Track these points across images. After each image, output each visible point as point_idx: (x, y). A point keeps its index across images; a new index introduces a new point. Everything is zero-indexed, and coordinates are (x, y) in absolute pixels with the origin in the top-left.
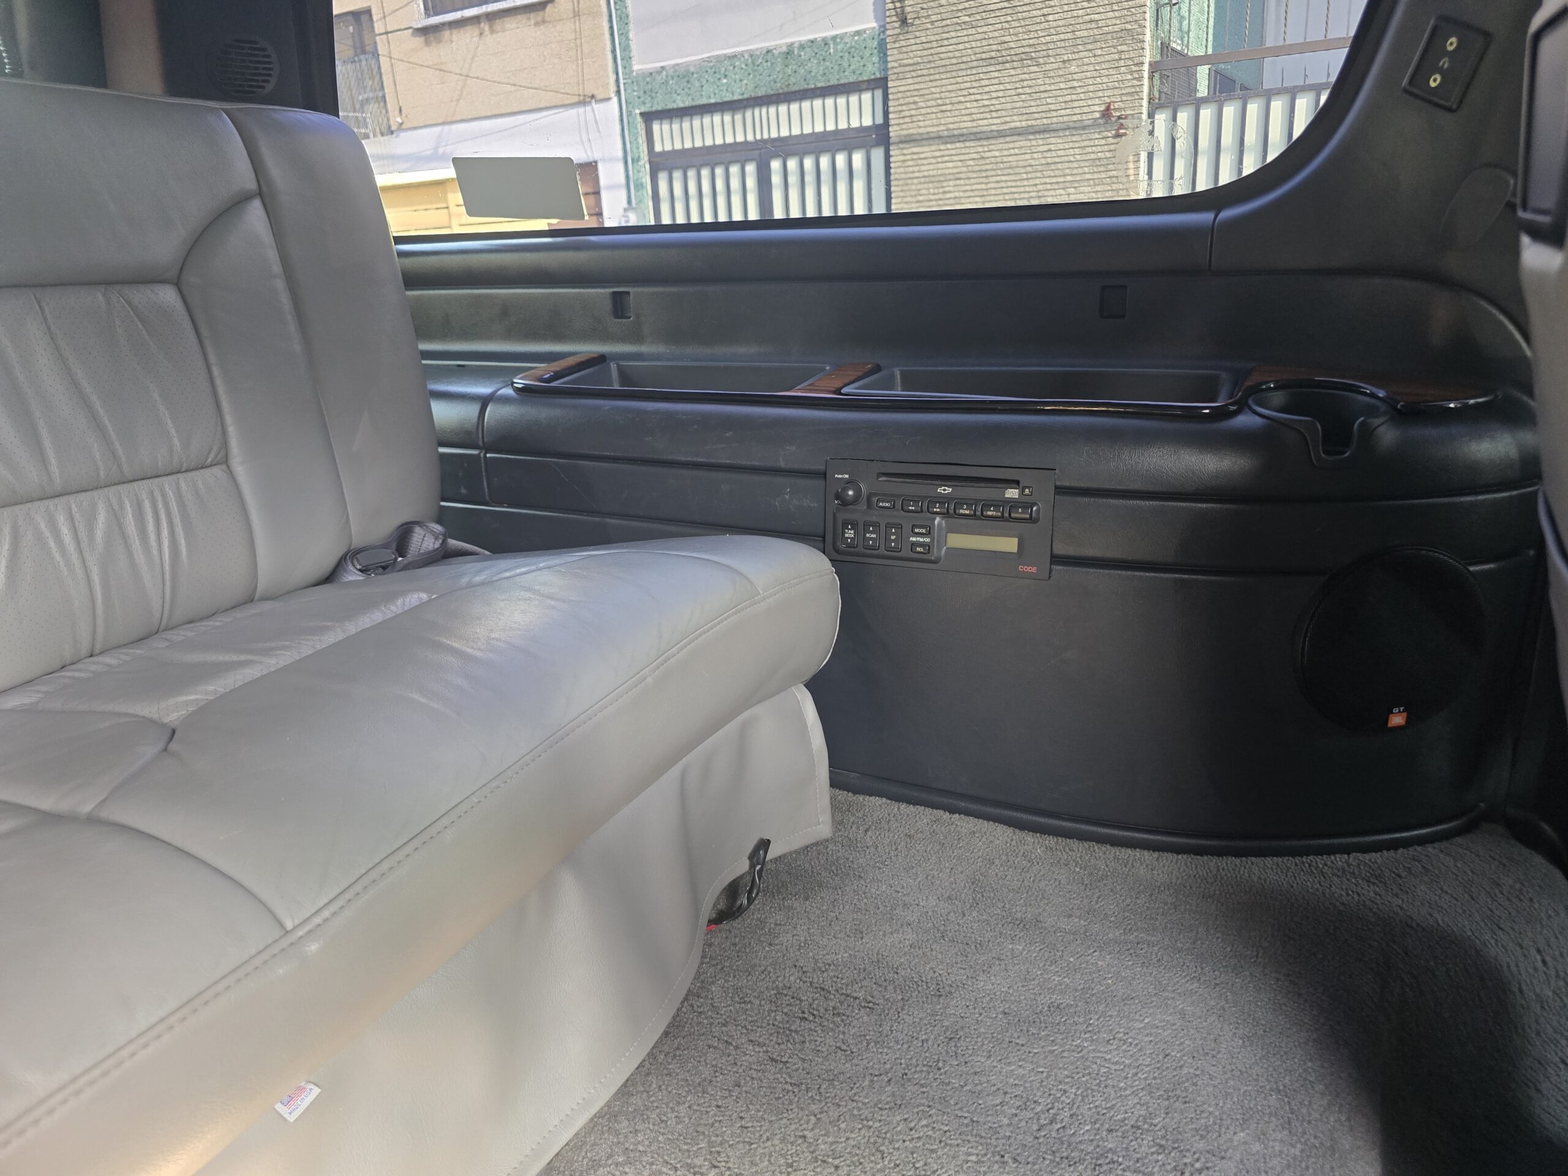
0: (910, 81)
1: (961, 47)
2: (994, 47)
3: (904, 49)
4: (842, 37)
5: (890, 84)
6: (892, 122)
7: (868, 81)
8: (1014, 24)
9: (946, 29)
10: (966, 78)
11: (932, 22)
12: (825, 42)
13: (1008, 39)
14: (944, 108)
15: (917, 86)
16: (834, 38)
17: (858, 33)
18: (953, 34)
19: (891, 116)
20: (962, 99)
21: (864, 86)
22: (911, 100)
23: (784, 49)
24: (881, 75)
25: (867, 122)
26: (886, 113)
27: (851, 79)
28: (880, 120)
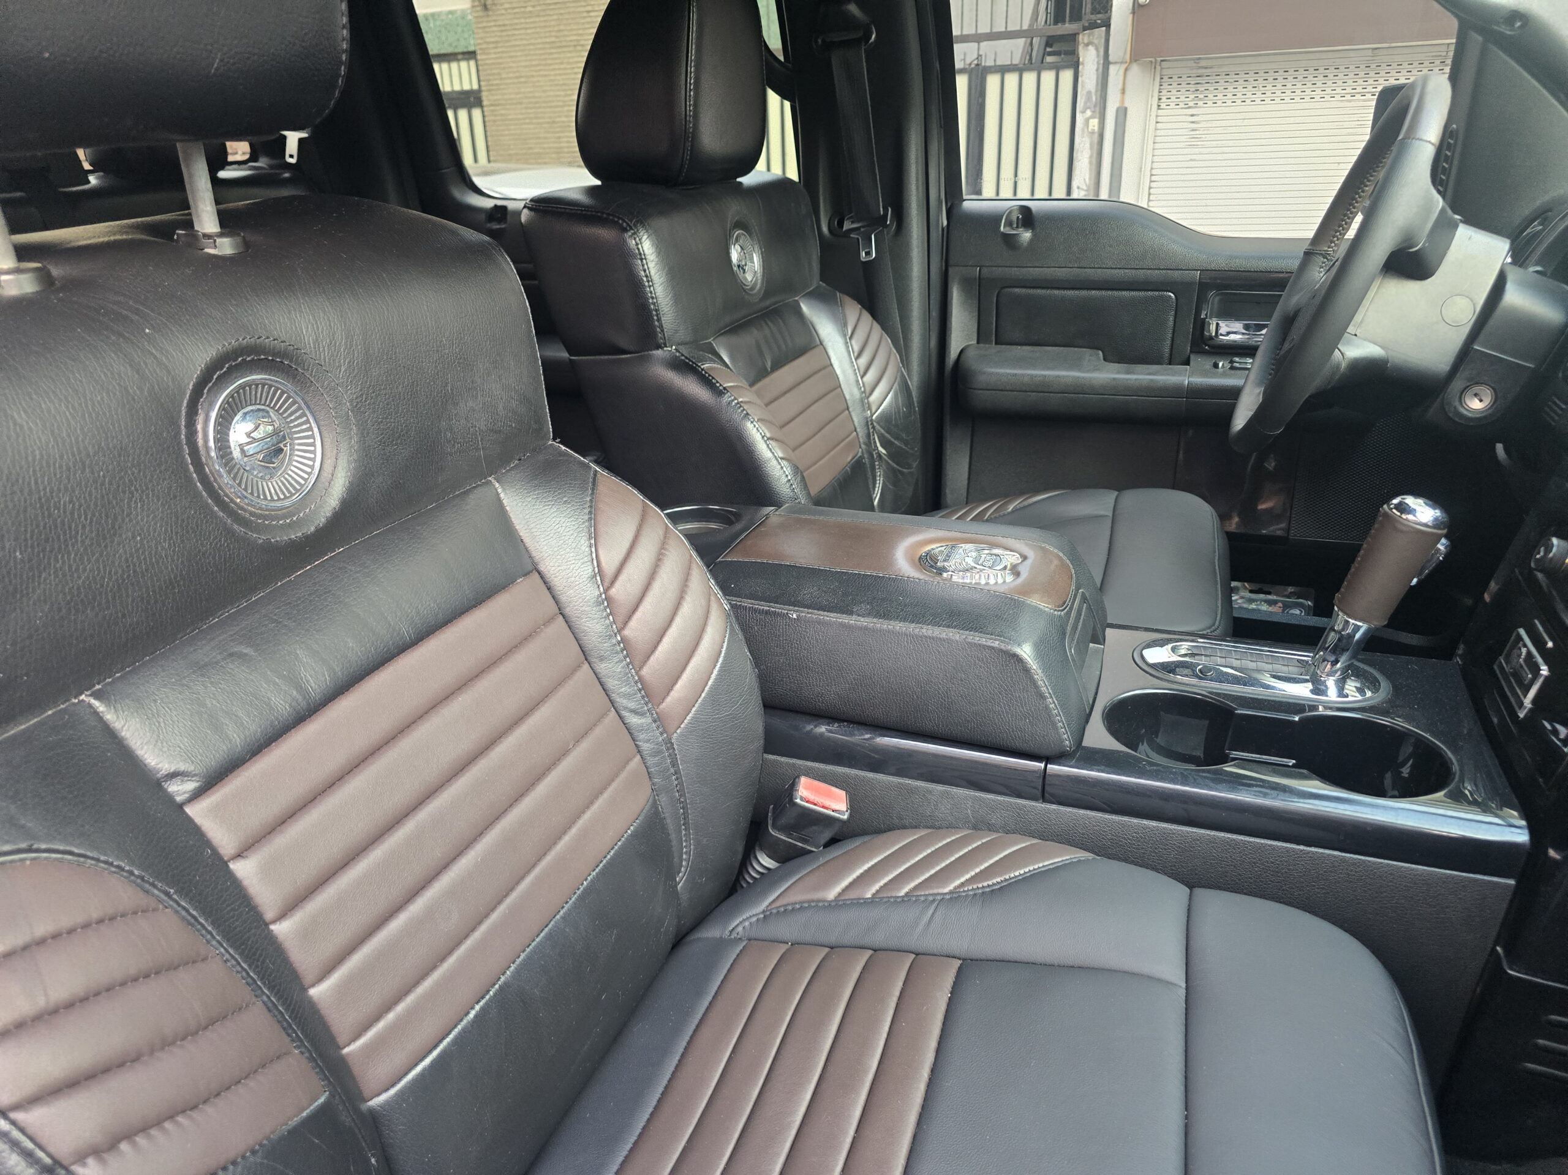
0: (493, 56)
1: (529, 31)
2: (554, 34)
3: (487, 30)
4: (439, 14)
5: (479, 57)
6: (483, 88)
7: (463, 53)
8: (566, 16)
9: (518, 16)
10: (535, 57)
11: (506, 9)
13: (562, 27)
14: (523, 80)
15: (500, 61)
16: (433, 15)
17: (451, 12)
18: (523, 21)
19: (482, 83)
20: (534, 73)
21: (460, 57)
22: (495, 71)
24: (472, 49)
25: (467, 87)
26: (479, 81)
27: (450, 50)
28: (475, 87)
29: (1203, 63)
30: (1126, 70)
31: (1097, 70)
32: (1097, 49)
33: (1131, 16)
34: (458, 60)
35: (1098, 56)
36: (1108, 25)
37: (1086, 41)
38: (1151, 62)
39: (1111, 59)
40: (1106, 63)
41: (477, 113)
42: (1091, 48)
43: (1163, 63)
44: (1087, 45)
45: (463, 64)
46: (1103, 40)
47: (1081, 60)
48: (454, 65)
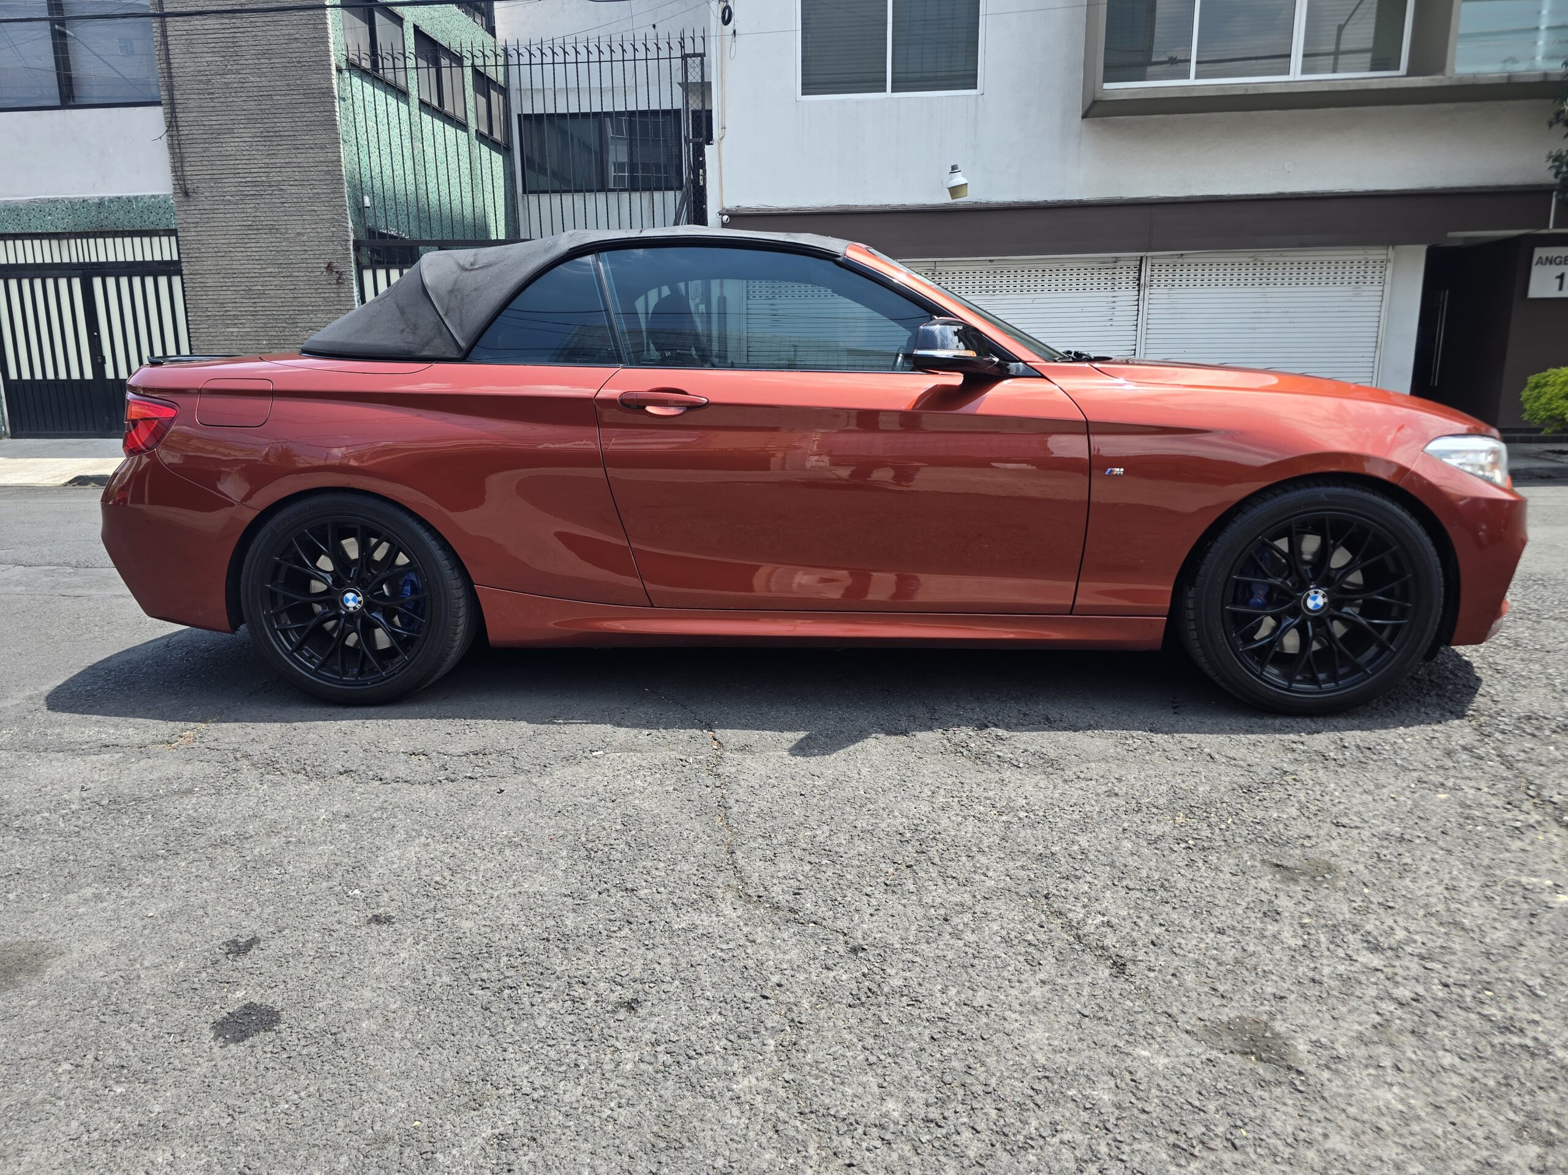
0: (193, 234)
1: (227, 216)
3: (188, 212)
4: (142, 198)
5: (179, 234)
6: (183, 260)
7: (165, 230)
9: (216, 203)
11: (205, 197)
12: (129, 200)
14: (222, 254)
15: (199, 239)
16: (136, 198)
17: (153, 196)
18: (222, 207)
19: (182, 256)
21: (162, 233)
22: (195, 247)
23: (97, 200)
24: (174, 227)
25: (167, 257)
26: (179, 254)
27: (152, 227)
28: (175, 258)
34: (160, 237)
41: (176, 281)
45: (165, 240)
48: (156, 240)
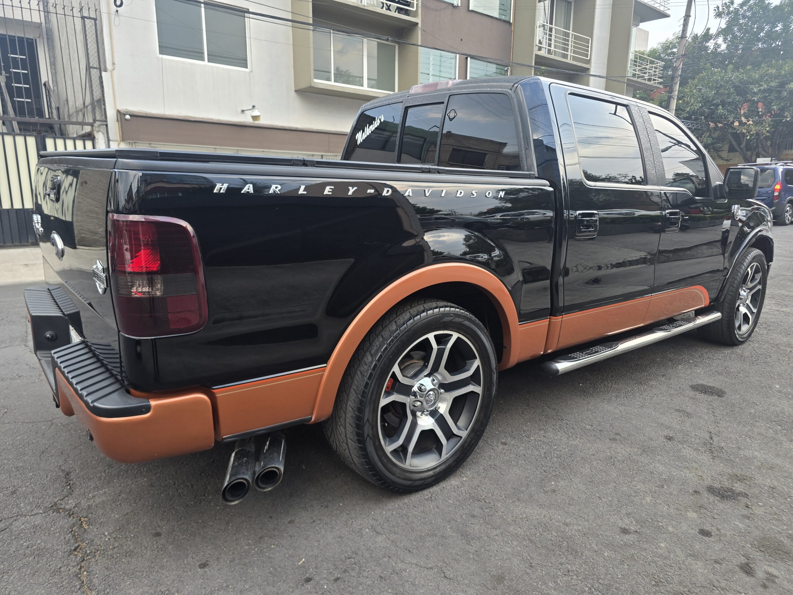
29: (152, 145)
30: (119, 144)
31: (105, 143)
32: (103, 134)
33: (117, 123)
35: (104, 137)
36: (107, 125)
37: (97, 130)
38: (130, 142)
39: (111, 138)
40: (109, 140)
42: (100, 133)
43: (136, 144)
44: (98, 131)
46: (105, 131)
47: (96, 137)
